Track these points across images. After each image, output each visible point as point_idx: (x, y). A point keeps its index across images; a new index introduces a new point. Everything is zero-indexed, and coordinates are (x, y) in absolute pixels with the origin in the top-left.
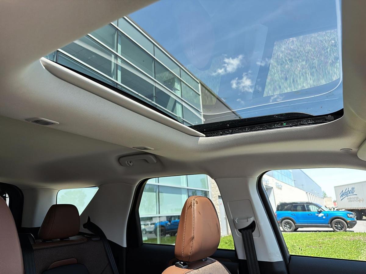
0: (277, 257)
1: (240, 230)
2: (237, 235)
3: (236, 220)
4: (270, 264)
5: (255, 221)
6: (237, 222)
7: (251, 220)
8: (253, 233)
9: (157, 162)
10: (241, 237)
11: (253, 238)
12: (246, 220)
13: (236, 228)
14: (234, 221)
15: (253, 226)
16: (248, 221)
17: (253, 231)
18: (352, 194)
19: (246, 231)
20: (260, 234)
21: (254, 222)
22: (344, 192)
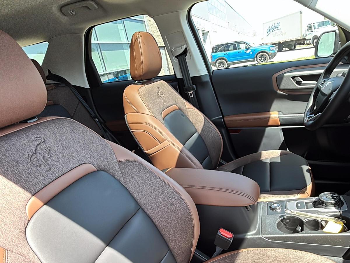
0: (203, 72)
1: (177, 57)
2: (175, 60)
3: (173, 50)
4: (199, 77)
5: (187, 47)
6: (173, 51)
7: (184, 47)
8: (186, 57)
9: (98, 8)
10: (178, 62)
11: (187, 61)
12: (180, 48)
13: (174, 56)
14: (171, 50)
15: (185, 52)
16: (181, 48)
17: (186, 56)
18: (277, 29)
19: (181, 57)
20: (191, 57)
21: (186, 49)
22: (270, 28)
